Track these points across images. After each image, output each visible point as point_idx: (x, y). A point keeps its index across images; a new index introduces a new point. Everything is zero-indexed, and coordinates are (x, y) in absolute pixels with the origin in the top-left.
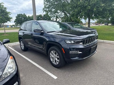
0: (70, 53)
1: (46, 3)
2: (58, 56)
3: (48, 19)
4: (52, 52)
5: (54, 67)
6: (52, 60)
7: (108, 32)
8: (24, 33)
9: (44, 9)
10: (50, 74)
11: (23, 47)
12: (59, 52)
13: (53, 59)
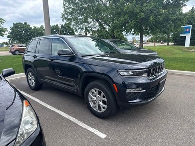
0: (127, 92)
1: (67, 4)
2: (104, 97)
3: (70, 32)
4: (94, 91)
5: (96, 118)
6: (92, 105)
7: (172, 56)
8: (35, 57)
9: (63, 15)
10: (92, 130)
11: (33, 83)
12: (107, 90)
13: (94, 103)
